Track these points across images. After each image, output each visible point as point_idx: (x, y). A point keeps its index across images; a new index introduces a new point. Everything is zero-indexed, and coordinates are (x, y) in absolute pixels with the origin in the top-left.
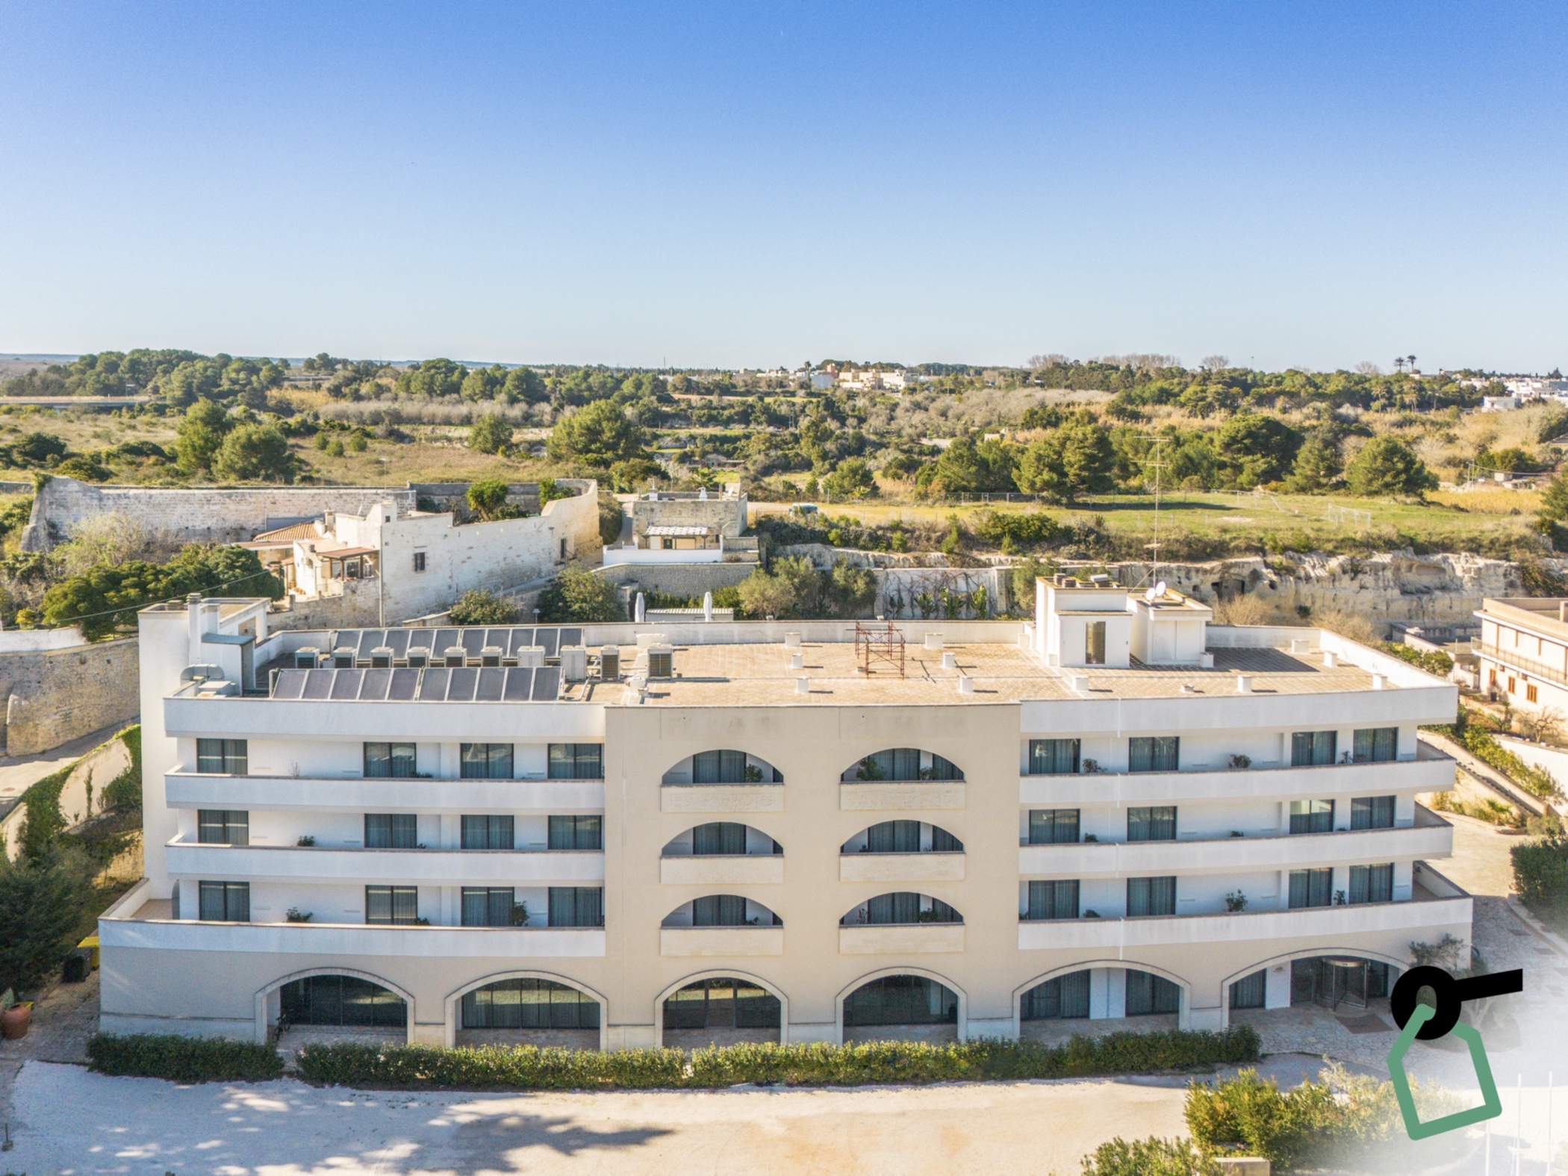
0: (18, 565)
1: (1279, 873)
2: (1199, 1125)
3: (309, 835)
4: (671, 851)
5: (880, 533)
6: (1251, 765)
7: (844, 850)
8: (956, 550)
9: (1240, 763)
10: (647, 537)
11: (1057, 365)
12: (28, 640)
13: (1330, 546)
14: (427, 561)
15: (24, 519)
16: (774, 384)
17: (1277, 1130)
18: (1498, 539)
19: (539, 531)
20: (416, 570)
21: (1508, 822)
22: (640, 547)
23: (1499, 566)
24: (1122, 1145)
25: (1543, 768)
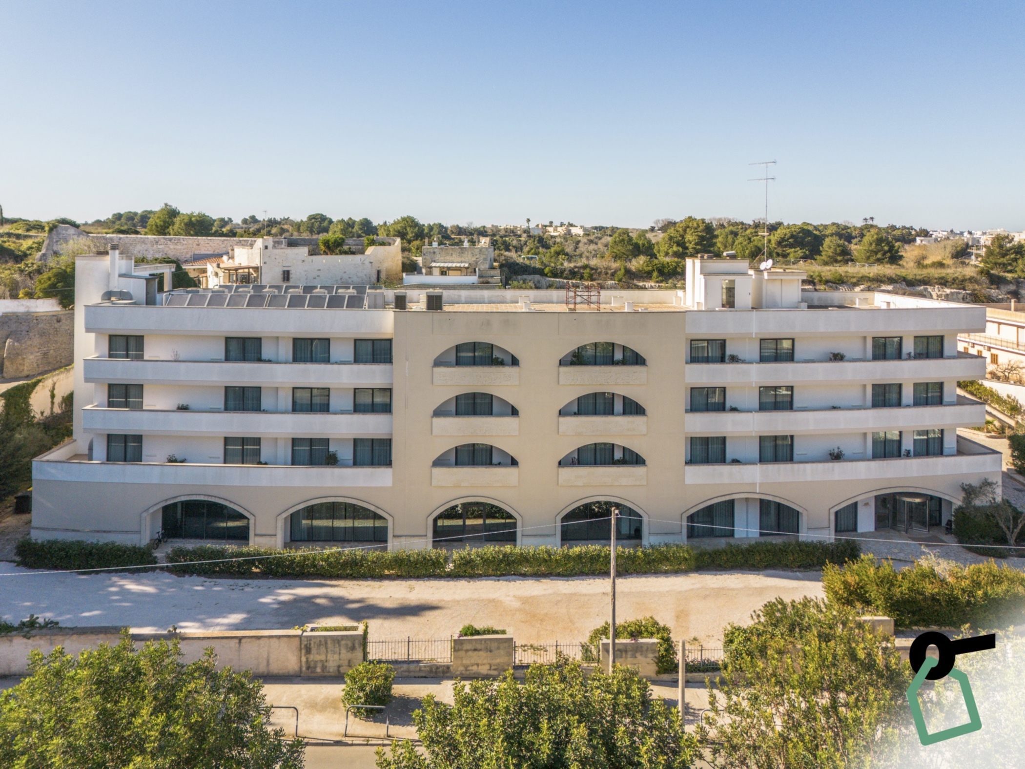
0: (27, 269)
1: (865, 434)
2: (836, 593)
3: (185, 404)
4: (439, 412)
5: (576, 270)
6: (845, 358)
7: (562, 413)
8: (624, 280)
9: (837, 357)
10: (431, 268)
11: (671, 222)
12: (23, 305)
13: (854, 280)
14: (291, 276)
15: (39, 249)
16: (509, 231)
17: (899, 595)
18: (957, 278)
19: (363, 264)
20: (284, 281)
21: (993, 431)
22: (426, 274)
23: (959, 293)
24: (781, 602)
25: (1012, 398)
